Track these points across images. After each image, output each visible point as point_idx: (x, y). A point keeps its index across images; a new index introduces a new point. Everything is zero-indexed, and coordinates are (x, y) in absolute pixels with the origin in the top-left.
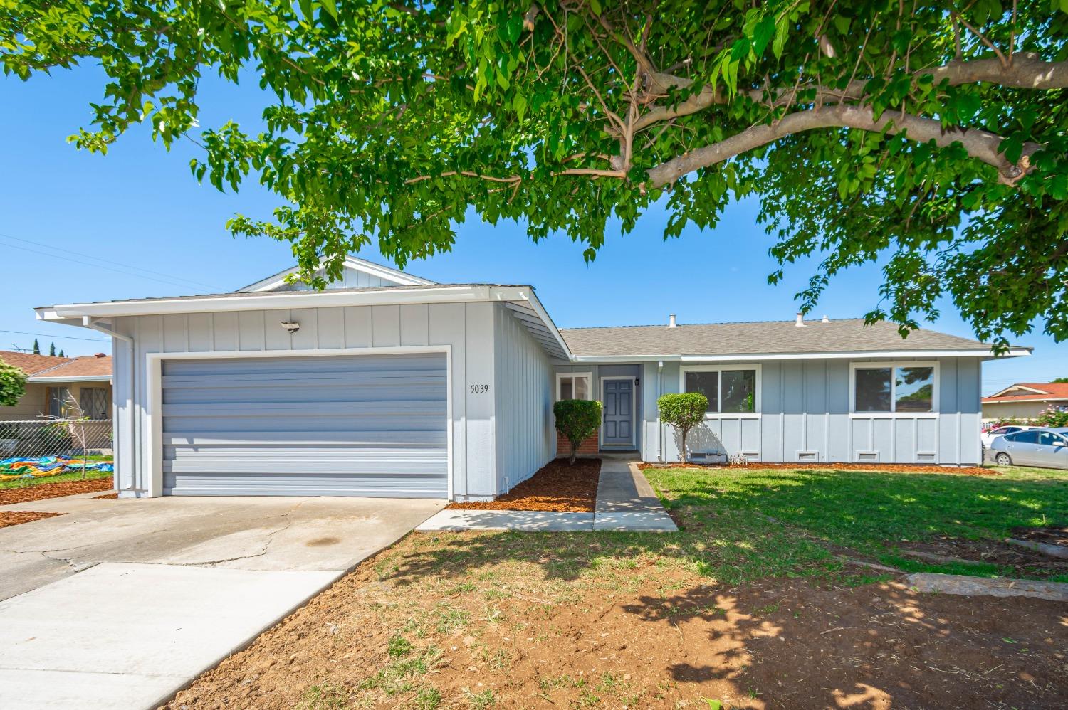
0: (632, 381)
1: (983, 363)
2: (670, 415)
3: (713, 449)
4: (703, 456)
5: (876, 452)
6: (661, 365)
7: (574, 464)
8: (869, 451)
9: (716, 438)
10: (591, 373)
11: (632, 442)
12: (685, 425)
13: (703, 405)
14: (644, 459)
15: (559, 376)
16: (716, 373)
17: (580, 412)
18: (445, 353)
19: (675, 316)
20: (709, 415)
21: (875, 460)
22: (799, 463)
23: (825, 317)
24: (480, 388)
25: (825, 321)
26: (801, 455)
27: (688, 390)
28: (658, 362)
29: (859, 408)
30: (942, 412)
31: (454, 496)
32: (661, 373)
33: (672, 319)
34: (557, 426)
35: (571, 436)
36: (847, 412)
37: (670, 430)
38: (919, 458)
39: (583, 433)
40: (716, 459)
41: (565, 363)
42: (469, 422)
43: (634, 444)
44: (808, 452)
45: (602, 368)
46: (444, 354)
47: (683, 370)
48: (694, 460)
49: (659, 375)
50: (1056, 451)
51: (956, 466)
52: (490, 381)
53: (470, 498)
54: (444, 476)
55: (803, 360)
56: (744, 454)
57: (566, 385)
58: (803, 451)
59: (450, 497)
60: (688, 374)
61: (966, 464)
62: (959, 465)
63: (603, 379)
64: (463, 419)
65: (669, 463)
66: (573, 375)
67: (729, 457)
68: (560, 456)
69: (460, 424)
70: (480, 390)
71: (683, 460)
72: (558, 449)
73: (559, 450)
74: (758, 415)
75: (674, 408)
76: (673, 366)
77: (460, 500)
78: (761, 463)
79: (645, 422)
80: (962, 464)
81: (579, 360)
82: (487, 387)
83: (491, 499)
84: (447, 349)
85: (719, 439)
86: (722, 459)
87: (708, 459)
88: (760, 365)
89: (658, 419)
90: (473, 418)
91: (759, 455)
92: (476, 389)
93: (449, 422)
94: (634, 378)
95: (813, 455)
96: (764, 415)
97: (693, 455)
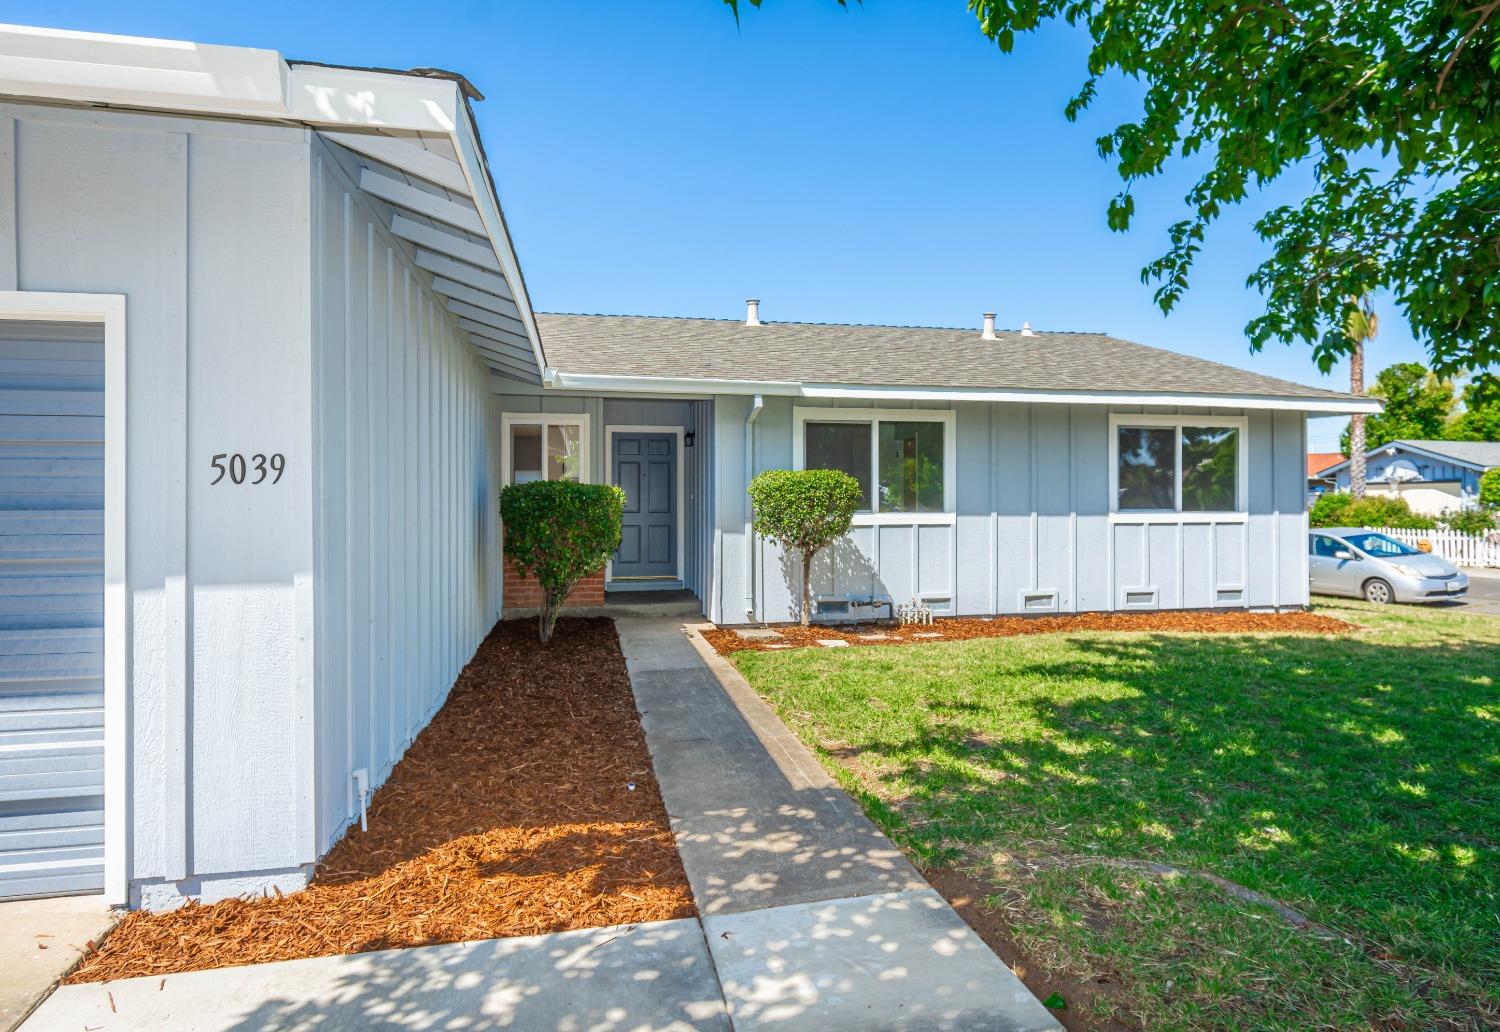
0: (674, 435)
1: (1310, 422)
2: (780, 520)
3: (862, 590)
4: (841, 606)
5: (1152, 588)
6: (758, 403)
7: (552, 641)
8: (1142, 588)
9: (870, 568)
10: (587, 416)
11: (674, 572)
12: (809, 541)
13: (852, 497)
14: (714, 617)
15: (509, 420)
16: (868, 427)
17: (571, 515)
18: (100, 327)
19: (757, 303)
20: (857, 519)
21: (1151, 605)
22: (1025, 616)
23: (1026, 325)
24: (251, 465)
25: (1026, 333)
26: (1028, 599)
27: (811, 463)
28: (753, 397)
29: (1125, 504)
30: (1251, 512)
31: (132, 886)
32: (754, 423)
33: (752, 309)
34: (509, 549)
35: (547, 575)
36: (1105, 512)
37: (773, 551)
38: (1219, 598)
39: (578, 566)
40: (869, 614)
41: (536, 391)
42: (199, 594)
43: (681, 576)
44: (1041, 592)
45: (612, 405)
46: (92, 333)
47: (801, 415)
48: (825, 616)
49: (749, 427)
50: (1340, 566)
51: (1272, 611)
52: (297, 440)
53: (205, 885)
54: (94, 803)
55: (1030, 406)
56: (923, 601)
57: (526, 445)
58: (1032, 592)
59: (116, 893)
60: (811, 427)
61: (1286, 607)
62: (1277, 609)
63: (611, 429)
64: (176, 586)
65: (772, 625)
66: (544, 420)
67: (895, 609)
68: (511, 614)
69: (162, 606)
70: (253, 474)
71: (805, 620)
72: (505, 598)
73: (508, 599)
74: (948, 518)
75: (790, 503)
76: (782, 406)
77: (162, 901)
78: (955, 618)
79: (718, 533)
80: (1282, 607)
81: (566, 384)
82: (280, 464)
83: (295, 884)
84: (107, 309)
85: (876, 569)
86: (882, 613)
87: (852, 615)
88: (953, 412)
89: (748, 527)
90: (217, 581)
91: (953, 602)
92: (231, 468)
93: (114, 596)
94: (680, 431)
95: (1050, 597)
96: (963, 519)
97: (824, 607)
